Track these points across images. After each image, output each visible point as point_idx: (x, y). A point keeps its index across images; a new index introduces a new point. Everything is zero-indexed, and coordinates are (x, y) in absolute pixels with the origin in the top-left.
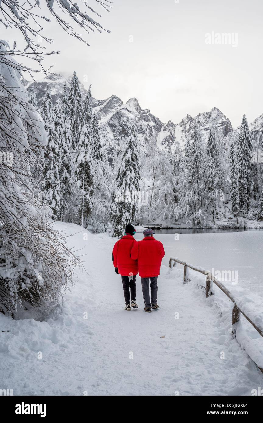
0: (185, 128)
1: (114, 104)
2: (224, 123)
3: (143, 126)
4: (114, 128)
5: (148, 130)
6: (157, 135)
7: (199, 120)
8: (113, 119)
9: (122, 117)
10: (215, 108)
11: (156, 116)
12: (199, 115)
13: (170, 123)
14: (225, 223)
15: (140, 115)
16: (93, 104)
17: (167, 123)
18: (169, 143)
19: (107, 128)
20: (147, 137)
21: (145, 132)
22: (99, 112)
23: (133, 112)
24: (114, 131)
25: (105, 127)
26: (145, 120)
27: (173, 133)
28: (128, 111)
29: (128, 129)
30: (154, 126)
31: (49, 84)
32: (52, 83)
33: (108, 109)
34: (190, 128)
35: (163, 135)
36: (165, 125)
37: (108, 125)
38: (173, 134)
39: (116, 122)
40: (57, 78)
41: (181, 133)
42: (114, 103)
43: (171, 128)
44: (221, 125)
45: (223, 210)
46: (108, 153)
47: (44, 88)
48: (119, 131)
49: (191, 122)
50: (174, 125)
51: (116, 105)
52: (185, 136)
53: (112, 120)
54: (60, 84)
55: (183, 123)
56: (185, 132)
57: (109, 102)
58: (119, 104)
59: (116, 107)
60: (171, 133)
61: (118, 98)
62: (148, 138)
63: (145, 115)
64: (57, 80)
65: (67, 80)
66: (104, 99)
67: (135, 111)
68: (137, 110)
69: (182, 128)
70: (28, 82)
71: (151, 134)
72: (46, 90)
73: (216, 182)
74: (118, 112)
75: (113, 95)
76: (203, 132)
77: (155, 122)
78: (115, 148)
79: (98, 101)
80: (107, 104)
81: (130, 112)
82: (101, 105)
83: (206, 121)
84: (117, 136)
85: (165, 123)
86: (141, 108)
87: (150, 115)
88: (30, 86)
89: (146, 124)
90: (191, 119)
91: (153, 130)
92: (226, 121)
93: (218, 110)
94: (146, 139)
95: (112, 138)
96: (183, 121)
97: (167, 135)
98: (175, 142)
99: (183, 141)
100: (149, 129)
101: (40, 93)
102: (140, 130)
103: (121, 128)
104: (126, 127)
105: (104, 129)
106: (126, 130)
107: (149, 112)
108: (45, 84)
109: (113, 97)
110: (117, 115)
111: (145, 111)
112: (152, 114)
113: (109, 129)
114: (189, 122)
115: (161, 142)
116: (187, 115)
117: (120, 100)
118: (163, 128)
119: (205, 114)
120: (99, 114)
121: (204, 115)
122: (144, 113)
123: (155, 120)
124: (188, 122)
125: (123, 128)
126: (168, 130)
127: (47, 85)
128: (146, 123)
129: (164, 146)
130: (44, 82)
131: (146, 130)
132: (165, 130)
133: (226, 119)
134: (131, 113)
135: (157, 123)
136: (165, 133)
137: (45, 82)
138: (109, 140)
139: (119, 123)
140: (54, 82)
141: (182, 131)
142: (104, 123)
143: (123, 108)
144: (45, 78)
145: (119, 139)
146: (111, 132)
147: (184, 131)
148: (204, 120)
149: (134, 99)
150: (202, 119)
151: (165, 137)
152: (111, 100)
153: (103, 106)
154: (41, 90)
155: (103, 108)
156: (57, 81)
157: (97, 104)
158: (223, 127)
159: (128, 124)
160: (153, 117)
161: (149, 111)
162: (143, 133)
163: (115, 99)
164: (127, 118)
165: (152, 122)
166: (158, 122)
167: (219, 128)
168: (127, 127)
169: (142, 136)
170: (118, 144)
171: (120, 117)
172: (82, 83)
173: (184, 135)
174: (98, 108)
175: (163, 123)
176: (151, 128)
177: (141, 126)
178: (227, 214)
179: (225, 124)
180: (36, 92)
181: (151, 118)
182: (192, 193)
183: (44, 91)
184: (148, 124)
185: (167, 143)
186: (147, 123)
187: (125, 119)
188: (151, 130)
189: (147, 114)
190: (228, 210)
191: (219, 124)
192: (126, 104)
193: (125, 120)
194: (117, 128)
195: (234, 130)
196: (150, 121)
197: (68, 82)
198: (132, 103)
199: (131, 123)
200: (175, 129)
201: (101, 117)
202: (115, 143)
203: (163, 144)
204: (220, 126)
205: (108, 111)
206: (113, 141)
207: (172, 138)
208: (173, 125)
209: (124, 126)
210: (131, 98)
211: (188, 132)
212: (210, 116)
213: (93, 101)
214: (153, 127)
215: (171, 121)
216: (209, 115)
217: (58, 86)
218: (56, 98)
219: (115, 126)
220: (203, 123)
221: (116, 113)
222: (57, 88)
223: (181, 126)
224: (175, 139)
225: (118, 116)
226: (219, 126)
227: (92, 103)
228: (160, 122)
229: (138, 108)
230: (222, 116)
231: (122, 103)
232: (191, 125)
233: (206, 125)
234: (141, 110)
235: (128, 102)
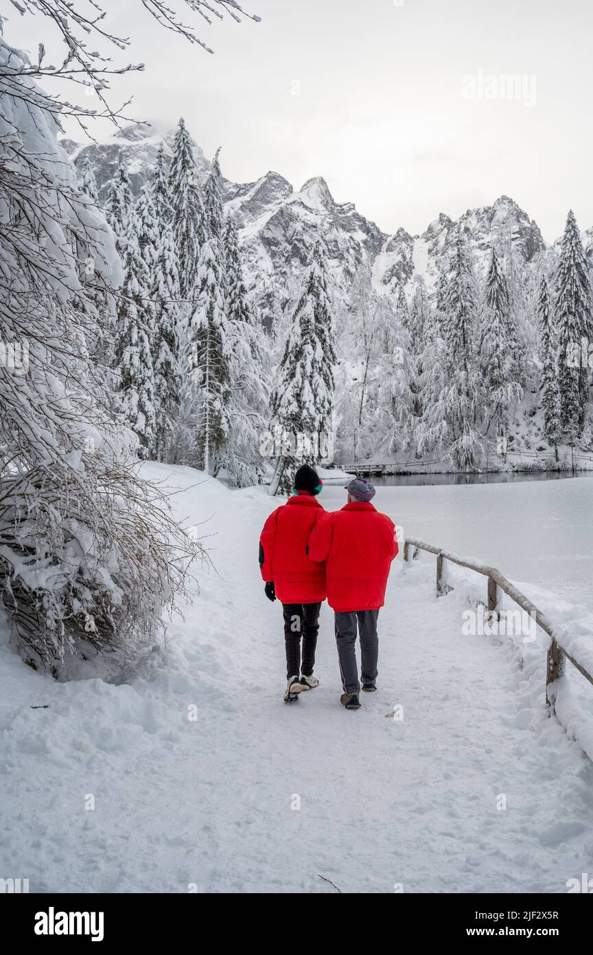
0: (435, 244)
1: (274, 193)
2: (523, 232)
3: (340, 241)
4: (273, 248)
5: (352, 251)
6: (373, 260)
7: (468, 225)
8: (271, 227)
9: (291, 223)
10: (504, 198)
11: (369, 219)
12: (468, 213)
13: (401, 234)
14: (529, 460)
15: (332, 216)
16: (224, 194)
17: (394, 233)
18: (399, 279)
19: (257, 247)
20: (350, 267)
21: (346, 255)
22: (240, 212)
23: (318, 211)
24: (273, 255)
25: (254, 245)
26: (343, 227)
27: (408, 256)
28: (306, 207)
29: (305, 249)
30: (365, 242)
31: (124, 148)
32: (130, 147)
33: (259, 203)
34: (447, 244)
35: (385, 261)
36: (389, 239)
37: (259, 241)
38: (408, 260)
39: (277, 234)
40: (142, 135)
41: (427, 256)
42: (273, 190)
43: (404, 244)
44: (517, 235)
45: (523, 430)
46: (262, 304)
47: (112, 158)
48: (286, 255)
49: (449, 231)
50: (411, 239)
51: (279, 195)
52: (436, 262)
53: (269, 229)
54: (148, 148)
55: (430, 233)
56: (436, 254)
57: (261, 188)
58: (283, 193)
59: (278, 198)
60: (404, 257)
61: (283, 178)
62: (353, 270)
63: (345, 218)
64: (141, 139)
65: (165, 140)
66: (249, 183)
67: (321, 208)
68: (326, 206)
69: (429, 245)
70: (75, 144)
71: (358, 260)
72: (117, 162)
73: (507, 366)
74: (282, 211)
75: (270, 172)
76: (478, 253)
77: (367, 231)
78: (276, 294)
79: (236, 186)
80: (258, 192)
81: (311, 210)
82: (244, 194)
83: (483, 227)
84: (280, 266)
85: (389, 234)
86: (335, 201)
87: (356, 216)
88: (80, 155)
89: (347, 238)
90: (448, 223)
91: (363, 250)
92: (529, 226)
93: (511, 202)
94: (347, 272)
95: (271, 270)
96: (430, 229)
97: (395, 262)
98: (412, 277)
99: (432, 274)
100: (354, 248)
101: (103, 170)
102: (334, 252)
103: (289, 248)
104: (300, 245)
105: (252, 250)
106: (302, 251)
107: (354, 209)
108: (114, 150)
109: (271, 177)
110: (280, 218)
111: (344, 207)
112: (360, 213)
113: (262, 250)
114: (446, 231)
115: (381, 277)
116: (441, 214)
117: (287, 183)
118: (385, 246)
119: (481, 211)
120: (238, 216)
121: (478, 213)
122: (342, 211)
123: (368, 228)
124: (442, 230)
125: (295, 247)
126: (398, 249)
127: (120, 150)
128: (347, 235)
129: (389, 286)
130: (111, 144)
131: (348, 251)
132: (389, 249)
133: (529, 222)
134: (311, 212)
135: (372, 234)
136: (392, 257)
137: (115, 145)
138: (262, 276)
139: (284, 236)
140: (136, 143)
141: (430, 251)
142: (252, 237)
143: (294, 202)
144: (115, 135)
145: (285, 273)
146: (267, 257)
147: (434, 251)
148: (478, 226)
149: (318, 181)
150: (473, 223)
151: (390, 267)
152: (265, 183)
153: (247, 198)
154: (105, 164)
155: (249, 202)
156: (142, 143)
157: (233, 193)
158: (523, 241)
159: (306, 238)
160: (363, 220)
161: (352, 207)
162: (341, 257)
163: (274, 182)
164: (303, 224)
165: (360, 231)
166: (375, 233)
167: (514, 243)
168: (304, 245)
169: (338, 264)
170: (284, 284)
171: (287, 222)
172: (199, 145)
173: (433, 261)
174: (237, 202)
175: (385, 235)
176: (358, 245)
177: (336, 241)
178: (533, 439)
179: (526, 234)
180: (95, 168)
181: (358, 223)
182: (452, 392)
183: (111, 166)
184: (351, 237)
185: (394, 280)
186: (349, 234)
187: (298, 226)
188: (358, 251)
189: (349, 214)
190: (534, 430)
191: (514, 233)
192: (301, 191)
193: (300, 229)
194: (282, 248)
195: (547, 246)
196: (355, 230)
197: (166, 142)
198: (315, 188)
199: (311, 236)
200: (412, 247)
201: (245, 222)
202: (276, 282)
203: (385, 282)
204: (516, 238)
205: (260, 208)
206: (273, 278)
207: (407, 268)
208: (407, 238)
209: (296, 242)
210: (312, 177)
211: (443, 254)
212: (493, 215)
213: (226, 186)
214: (362, 245)
215: (402, 230)
216: (490, 213)
217: (145, 154)
218: (142, 180)
219: (277, 244)
220: (477, 231)
221: (278, 213)
222: (142, 158)
223: (428, 240)
224: (413, 270)
225: (283, 219)
226: (513, 239)
227: (222, 191)
228: (379, 232)
229: (328, 200)
230: (520, 215)
231: (291, 190)
232: (450, 238)
233: (484, 236)
234: (334, 204)
235: (305, 186)
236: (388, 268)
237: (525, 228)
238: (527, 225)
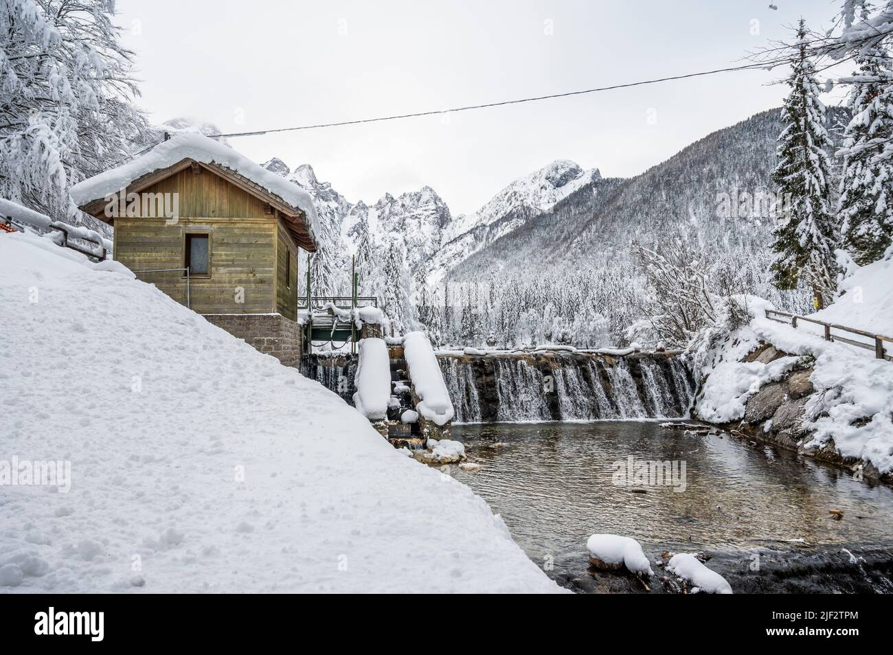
0: (383, 213)
2: (438, 210)
3: (321, 208)
5: (328, 215)
6: (341, 221)
7: (404, 203)
10: (427, 187)
11: (340, 193)
12: (404, 195)
13: (360, 204)
15: (316, 191)
17: (355, 203)
18: (359, 234)
20: (327, 226)
23: (307, 187)
26: (323, 198)
27: (365, 220)
28: (299, 184)
30: (337, 209)
34: (390, 214)
35: (350, 221)
36: (353, 207)
40: (183, 125)
41: (377, 219)
42: (276, 170)
43: (362, 211)
44: (434, 212)
49: (392, 205)
50: (367, 208)
51: (280, 174)
52: (383, 225)
55: (380, 205)
56: (383, 219)
58: (283, 173)
60: (362, 220)
61: (283, 163)
63: (323, 191)
64: (183, 128)
66: (260, 163)
67: (309, 185)
68: (312, 184)
69: (379, 212)
71: (332, 221)
75: (274, 158)
77: (339, 201)
81: (302, 186)
83: (413, 204)
85: (352, 204)
86: (318, 181)
87: (331, 191)
89: (326, 206)
90: (392, 201)
91: (336, 214)
92: (442, 206)
93: (431, 190)
96: (380, 203)
97: (356, 223)
99: (380, 232)
100: (330, 213)
109: (275, 161)
111: (324, 185)
112: (334, 189)
114: (390, 204)
115: (347, 232)
116: (387, 194)
117: (286, 166)
118: (350, 212)
119: (412, 195)
121: (410, 195)
122: (322, 188)
123: (339, 199)
124: (387, 204)
126: (358, 214)
128: (325, 204)
129: (352, 238)
130: (163, 129)
131: (326, 215)
132: (352, 214)
133: (442, 203)
134: (303, 188)
136: (354, 219)
141: (379, 217)
143: (291, 180)
147: (382, 217)
148: (410, 204)
149: (307, 166)
150: (407, 202)
151: (353, 225)
152: (271, 165)
158: (438, 216)
160: (336, 194)
161: (329, 185)
163: (277, 165)
165: (334, 201)
167: (433, 216)
173: (381, 223)
175: (350, 204)
176: (333, 211)
179: (440, 211)
181: (332, 196)
184: (328, 205)
185: (355, 234)
186: (327, 203)
188: (332, 214)
189: (327, 190)
191: (432, 210)
192: (295, 172)
195: (453, 219)
196: (330, 200)
198: (305, 171)
200: (367, 213)
203: (349, 235)
207: (364, 227)
208: (364, 207)
210: (303, 164)
211: (388, 220)
212: (420, 197)
214: (335, 210)
215: (362, 202)
216: (418, 197)
220: (409, 207)
223: (378, 209)
224: (368, 228)
226: (432, 214)
228: (346, 202)
229: (314, 181)
230: (436, 199)
231: (288, 171)
232: (393, 210)
233: (414, 210)
234: (316, 182)
235: (299, 169)
236: (351, 226)
237: (439, 207)
238: (440, 205)
